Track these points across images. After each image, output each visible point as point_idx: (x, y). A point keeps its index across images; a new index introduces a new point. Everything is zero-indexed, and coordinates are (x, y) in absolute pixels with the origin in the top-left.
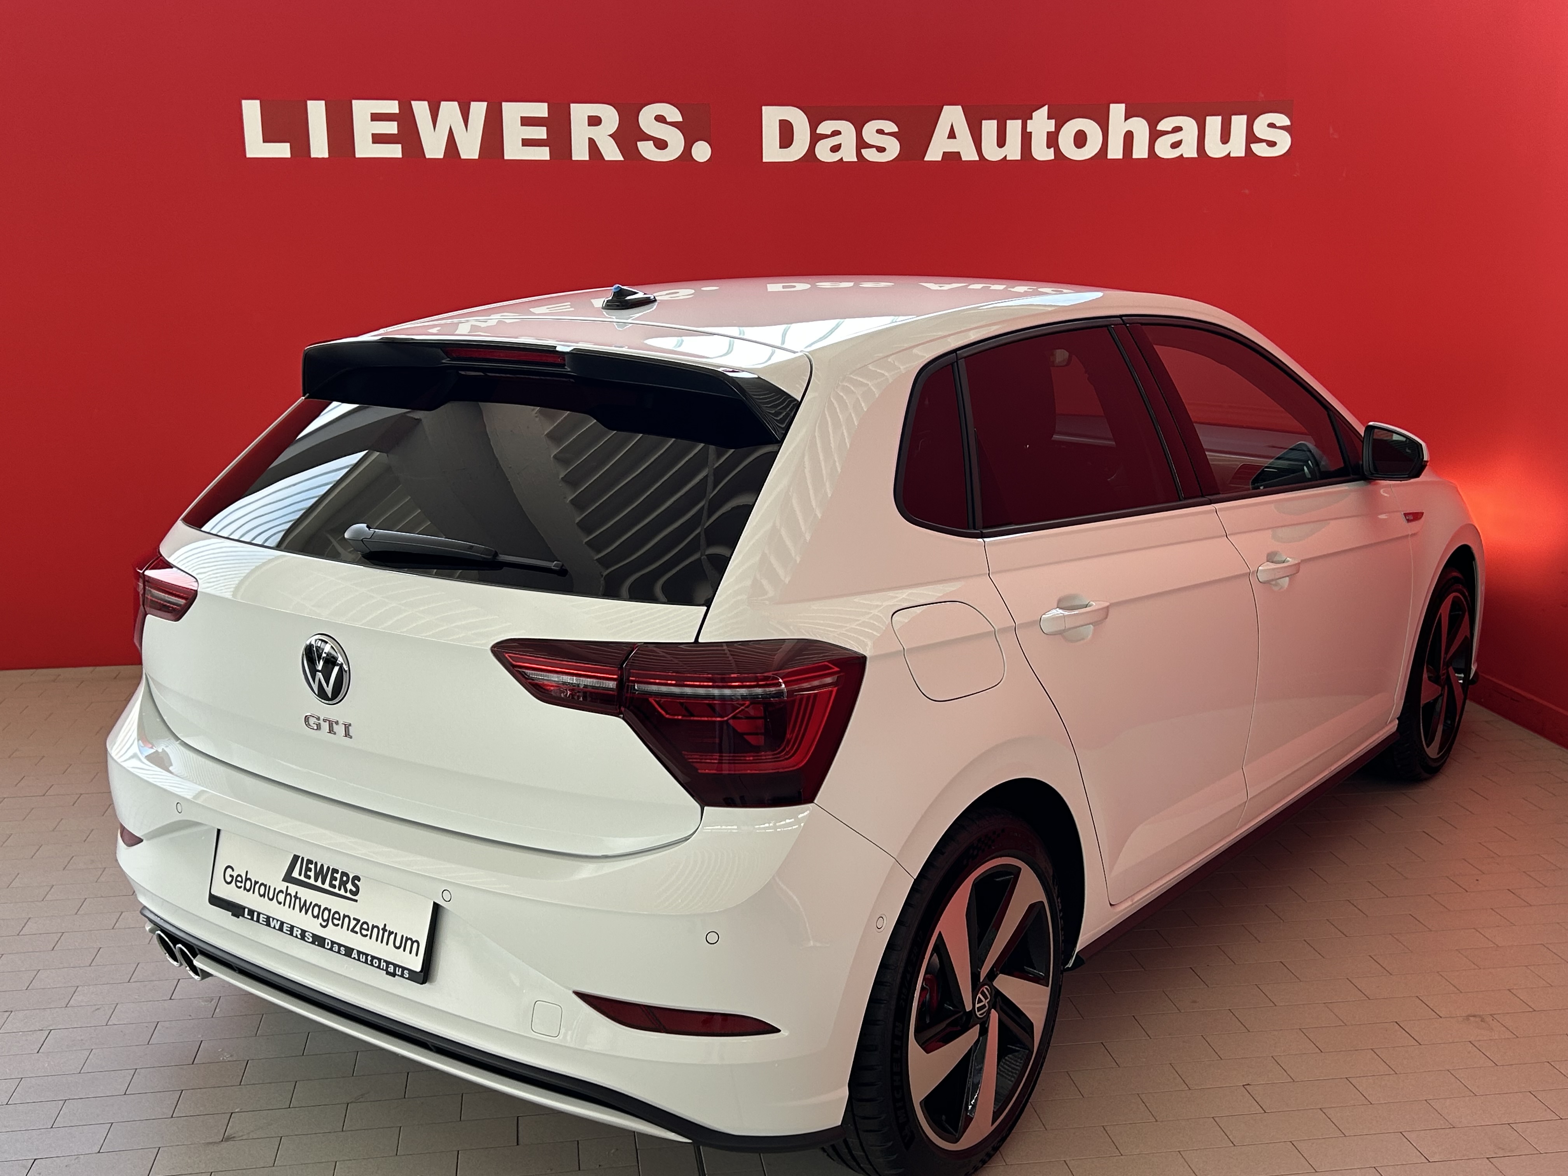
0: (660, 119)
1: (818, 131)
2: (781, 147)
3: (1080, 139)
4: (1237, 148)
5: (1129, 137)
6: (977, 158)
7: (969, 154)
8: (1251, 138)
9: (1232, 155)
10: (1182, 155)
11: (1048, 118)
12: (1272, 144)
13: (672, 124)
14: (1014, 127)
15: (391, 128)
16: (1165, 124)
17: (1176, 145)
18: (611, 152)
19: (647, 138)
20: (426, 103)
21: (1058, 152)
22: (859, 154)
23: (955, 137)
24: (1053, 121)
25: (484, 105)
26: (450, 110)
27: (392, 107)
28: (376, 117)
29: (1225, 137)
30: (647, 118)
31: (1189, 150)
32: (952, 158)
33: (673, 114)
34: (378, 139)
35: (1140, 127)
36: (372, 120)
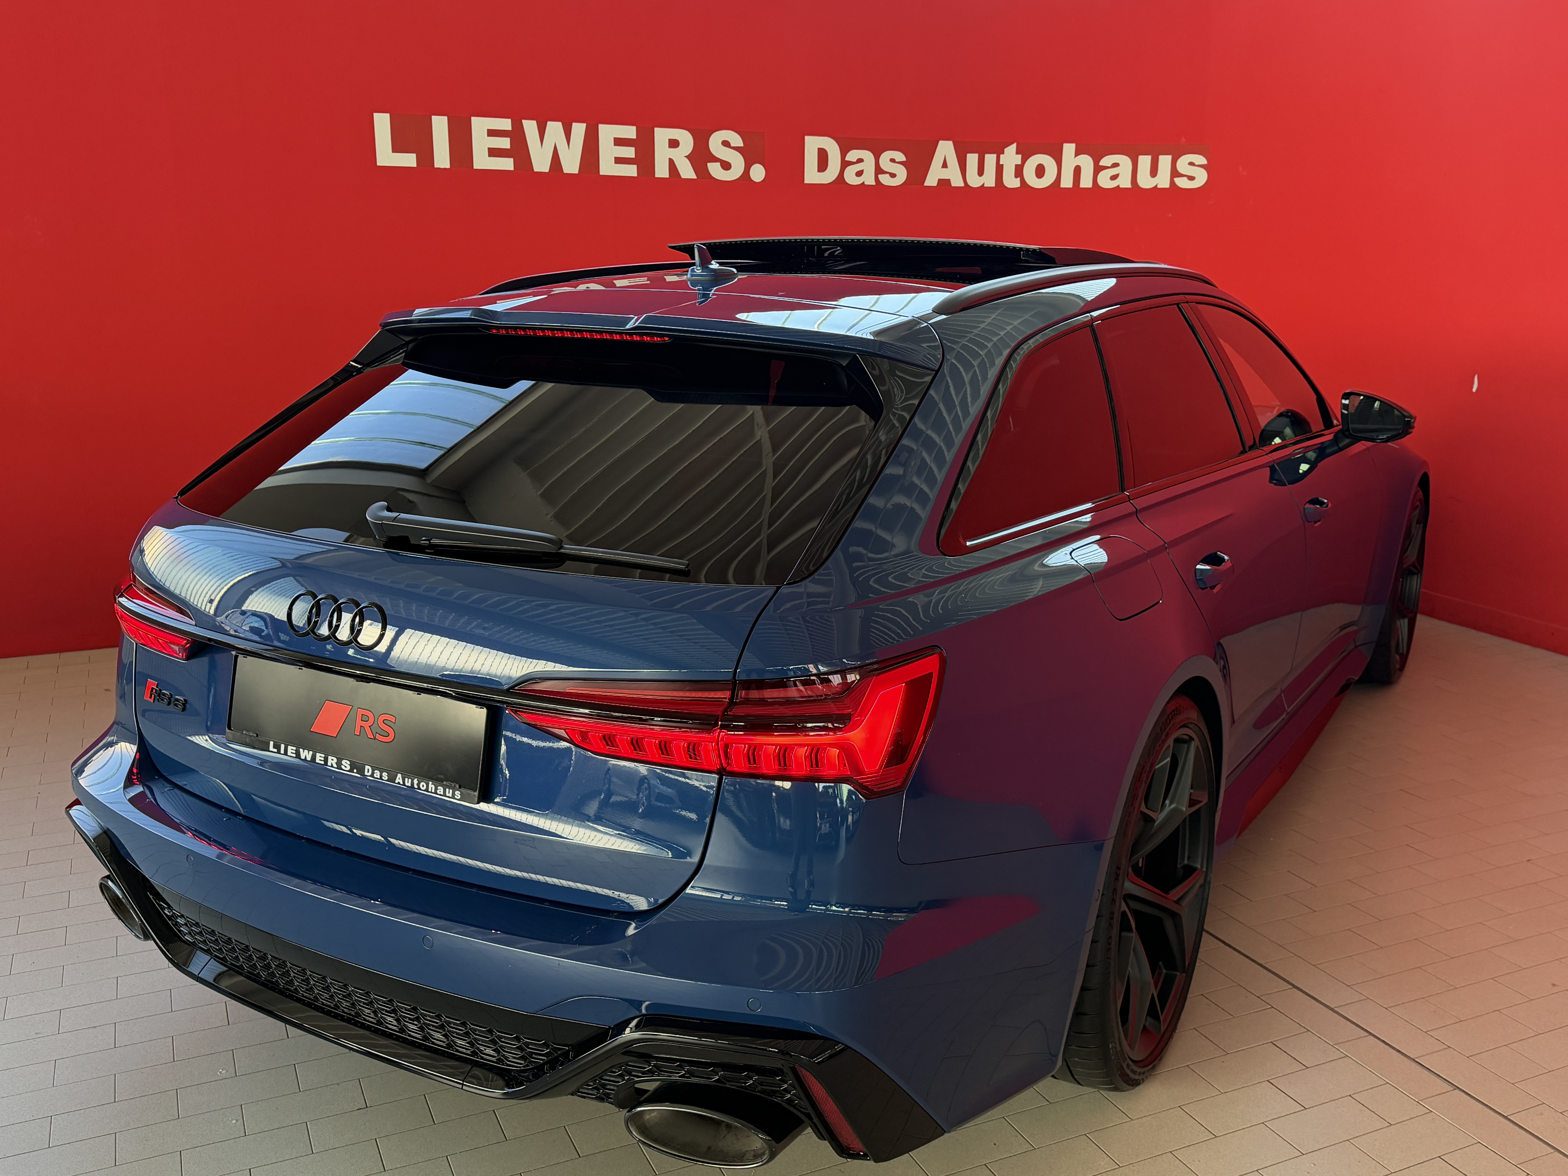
0: (726, 144)
1: (847, 159)
2: (818, 171)
3: (1040, 171)
4: (1163, 181)
5: (1077, 170)
6: (962, 184)
7: (957, 182)
8: (1175, 173)
9: (1159, 187)
10: (1118, 186)
11: (1017, 153)
12: (1191, 178)
13: (736, 149)
14: (990, 160)
15: (504, 143)
16: (1106, 161)
17: (1114, 177)
18: (687, 172)
19: (716, 160)
20: (535, 122)
21: (1023, 181)
22: (877, 179)
23: (947, 167)
24: (1020, 156)
25: (584, 125)
26: (554, 128)
27: (505, 124)
28: (492, 133)
29: (1154, 172)
30: (715, 142)
31: (1125, 182)
32: (944, 183)
33: (736, 140)
34: (494, 152)
35: (1086, 162)
36: (488, 135)
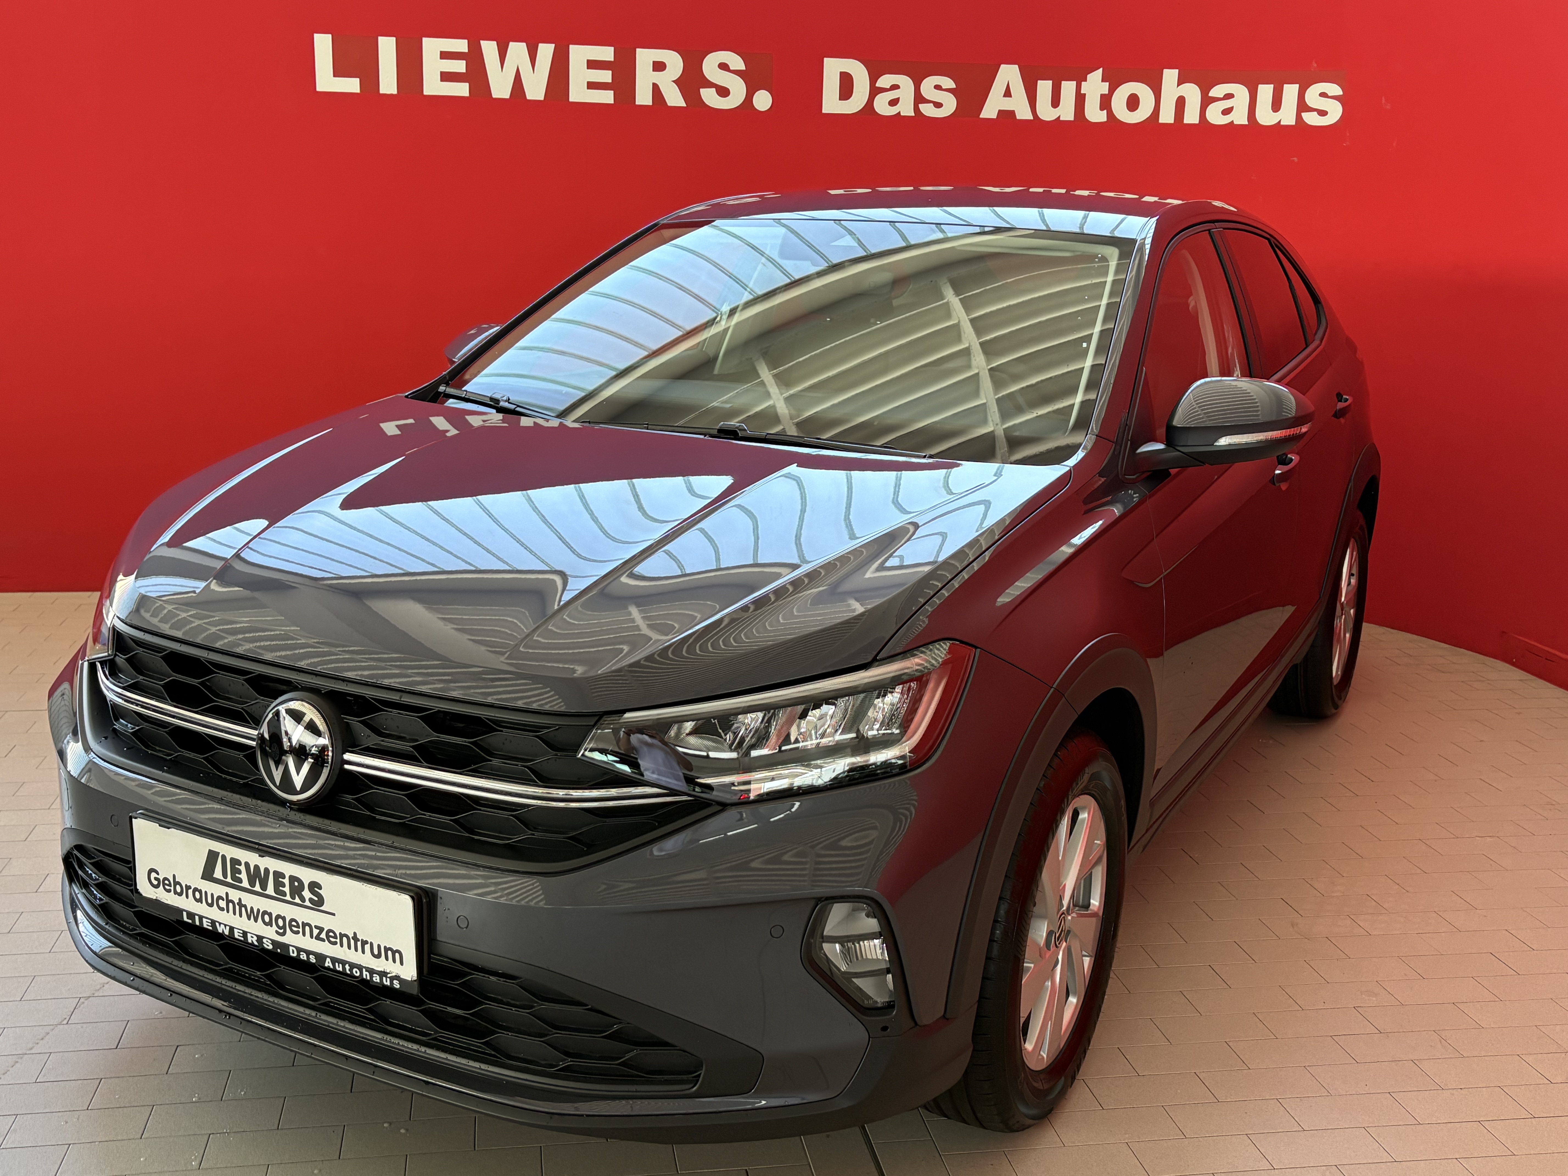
0: (723, 66)
1: (877, 85)
2: (840, 99)
3: (1133, 103)
4: (1287, 116)
5: (1181, 103)
6: (1030, 117)
7: (1024, 113)
8: (1302, 106)
9: (1282, 123)
10: (1232, 122)
11: (1104, 80)
12: (1323, 113)
13: (737, 72)
14: (1068, 88)
15: (459, 66)
16: (1217, 91)
17: (1227, 112)
18: (674, 98)
19: (710, 85)
20: (495, 42)
21: (1110, 114)
22: (916, 109)
23: (1010, 96)
24: (1107, 84)
25: (552, 47)
27: (461, 45)
28: (445, 55)
29: (1276, 105)
30: (710, 65)
31: (1240, 118)
32: (1007, 116)
33: (737, 62)
34: (446, 77)
35: (1192, 93)
36: (442, 58)
